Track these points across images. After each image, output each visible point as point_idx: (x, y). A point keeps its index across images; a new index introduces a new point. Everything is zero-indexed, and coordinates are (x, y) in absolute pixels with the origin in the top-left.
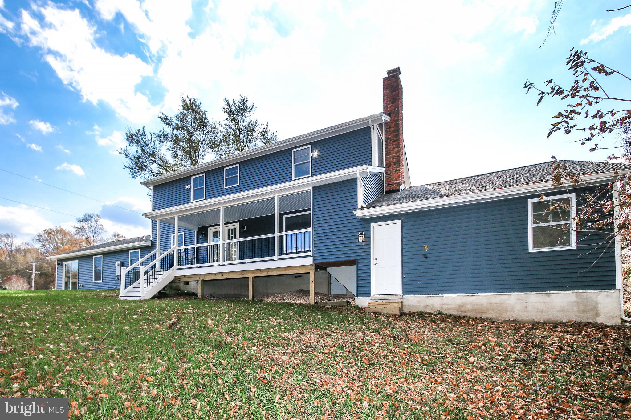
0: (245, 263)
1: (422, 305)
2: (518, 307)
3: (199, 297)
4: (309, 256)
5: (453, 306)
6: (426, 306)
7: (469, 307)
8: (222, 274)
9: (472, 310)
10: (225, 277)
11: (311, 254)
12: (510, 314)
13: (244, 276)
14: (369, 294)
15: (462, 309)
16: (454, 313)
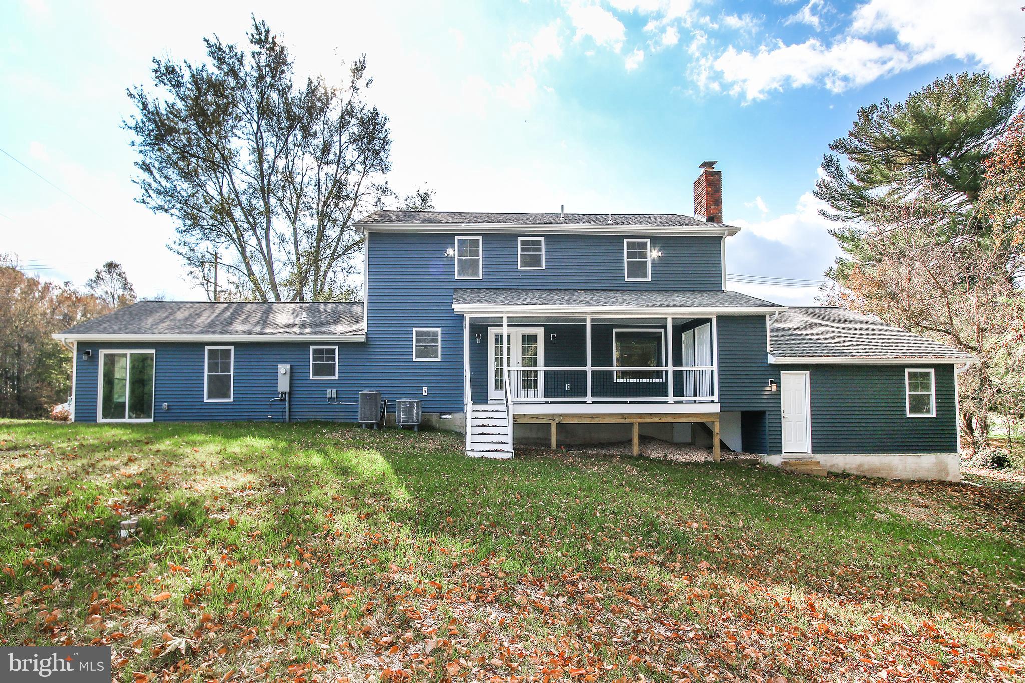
0: (626, 403)
1: (829, 464)
2: (900, 467)
3: (552, 448)
4: (713, 402)
5: (854, 466)
6: (832, 466)
7: (866, 467)
8: (592, 416)
9: (868, 470)
10: (595, 421)
11: (716, 398)
12: (895, 473)
13: (627, 421)
14: (780, 452)
15: (861, 469)
16: (855, 473)
